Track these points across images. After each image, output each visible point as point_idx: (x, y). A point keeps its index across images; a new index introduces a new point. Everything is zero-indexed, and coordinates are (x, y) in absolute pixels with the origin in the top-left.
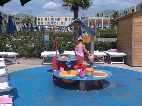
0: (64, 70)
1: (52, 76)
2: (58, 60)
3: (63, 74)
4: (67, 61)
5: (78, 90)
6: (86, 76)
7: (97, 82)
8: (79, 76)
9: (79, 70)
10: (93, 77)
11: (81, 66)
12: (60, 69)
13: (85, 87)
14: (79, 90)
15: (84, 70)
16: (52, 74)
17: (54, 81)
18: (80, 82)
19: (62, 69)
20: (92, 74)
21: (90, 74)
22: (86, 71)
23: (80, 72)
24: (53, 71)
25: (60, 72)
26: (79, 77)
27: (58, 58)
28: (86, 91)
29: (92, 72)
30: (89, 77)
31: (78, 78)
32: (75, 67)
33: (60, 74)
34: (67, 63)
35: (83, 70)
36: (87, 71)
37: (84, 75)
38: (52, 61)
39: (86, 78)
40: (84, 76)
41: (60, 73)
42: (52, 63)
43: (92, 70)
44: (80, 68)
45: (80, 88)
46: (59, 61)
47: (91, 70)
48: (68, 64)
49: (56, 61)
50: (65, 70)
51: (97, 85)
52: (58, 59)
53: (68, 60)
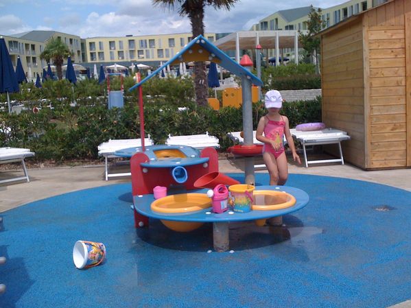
0: (165, 193)
1: (133, 211)
2: (146, 164)
3: (164, 206)
4: (173, 168)
5: (210, 251)
6: (231, 207)
7: (264, 223)
8: (212, 208)
9: (210, 193)
10: (251, 209)
11: (215, 180)
12: (154, 190)
13: (230, 238)
14: (213, 251)
15: (226, 191)
16: (132, 207)
17: (137, 226)
18: (214, 224)
19: (160, 190)
20: (250, 200)
21: (242, 200)
22: (230, 193)
23: (213, 198)
24: (134, 197)
25: (155, 199)
26: (212, 211)
27: (147, 159)
28: (232, 252)
29: (248, 194)
30: (239, 211)
31: (209, 217)
32: (197, 184)
33: (154, 206)
34: (176, 171)
35: (221, 191)
36: (234, 194)
37: (224, 204)
38: (130, 168)
39: (231, 213)
40: (226, 207)
41: (155, 202)
42: (130, 174)
43: (249, 190)
44: (212, 186)
45: (215, 243)
46: (150, 169)
47: (244, 191)
48: (177, 174)
49: (142, 167)
50: (169, 193)
51: (266, 230)
52: (149, 161)
53: (178, 163)
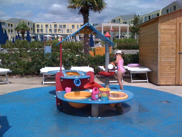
1: (56, 99)
2: (62, 77)
3: (70, 96)
4: (74, 79)
5: (90, 117)
6: (100, 98)
7: (113, 106)
8: (91, 98)
9: (91, 91)
10: (109, 99)
11: (93, 86)
12: (66, 89)
13: (99, 112)
14: (91, 117)
15: (98, 90)
16: (55, 96)
17: (57, 105)
18: (92, 105)
19: (68, 89)
20: (108, 95)
21: (105, 95)
22: (99, 92)
23: (92, 93)
24: (57, 92)
25: (66, 93)
26: (91, 99)
27: (62, 75)
28: (99, 118)
29: (107, 92)
30: (103, 99)
31: (90, 101)
32: (85, 87)
33: (65, 96)
34: (75, 81)
35: (96, 90)
36: (101, 92)
37: (97, 96)
38: (55, 80)
39: (100, 100)
40: (97, 97)
41: (66, 94)
42: (55, 82)
43: (108, 90)
44: (92, 88)
45: (92, 113)
46: (64, 79)
47: (105, 90)
48: (76, 82)
49: (61, 79)
50: (72, 91)
51: (115, 109)
52: (64, 76)
53: (77, 77)
